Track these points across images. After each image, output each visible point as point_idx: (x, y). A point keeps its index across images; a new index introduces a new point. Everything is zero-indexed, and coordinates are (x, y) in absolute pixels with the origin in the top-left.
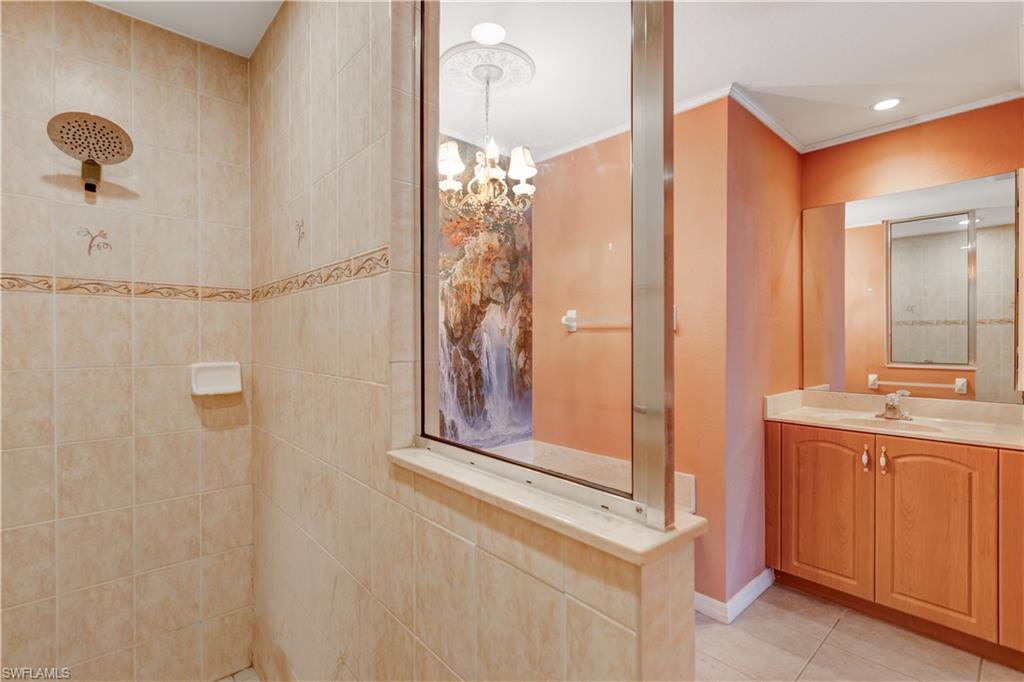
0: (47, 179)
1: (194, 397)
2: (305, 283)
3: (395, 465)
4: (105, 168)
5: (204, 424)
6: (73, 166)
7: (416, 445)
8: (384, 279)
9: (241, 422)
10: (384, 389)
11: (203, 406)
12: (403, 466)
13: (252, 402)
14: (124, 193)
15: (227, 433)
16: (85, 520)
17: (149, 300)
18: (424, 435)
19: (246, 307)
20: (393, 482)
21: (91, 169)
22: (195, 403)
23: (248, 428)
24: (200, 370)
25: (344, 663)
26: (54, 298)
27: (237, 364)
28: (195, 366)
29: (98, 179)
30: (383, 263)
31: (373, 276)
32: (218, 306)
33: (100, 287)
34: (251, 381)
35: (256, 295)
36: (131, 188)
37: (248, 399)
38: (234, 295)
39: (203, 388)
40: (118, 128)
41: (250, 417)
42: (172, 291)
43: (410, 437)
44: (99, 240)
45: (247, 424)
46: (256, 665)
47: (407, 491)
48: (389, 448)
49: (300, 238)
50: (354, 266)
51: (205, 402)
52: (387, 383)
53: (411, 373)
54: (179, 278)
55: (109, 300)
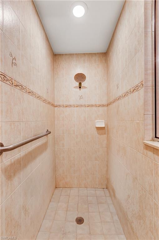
0: (74, 87)
1: (96, 127)
2: (119, 99)
3: (146, 145)
4: (82, 83)
5: (98, 133)
6: (77, 84)
7: (153, 140)
8: (142, 91)
9: (105, 134)
10: (142, 123)
11: (98, 130)
12: (149, 145)
13: (107, 129)
14: (85, 87)
15: (102, 136)
16: (79, 149)
17: (89, 108)
18: (156, 137)
19: (105, 108)
20: (145, 151)
21: (80, 84)
22: (96, 129)
23: (106, 135)
24: (97, 122)
25: (129, 197)
26: (75, 108)
27: (104, 121)
28: (96, 121)
29: (81, 86)
30: (141, 86)
31: (138, 91)
32: (100, 108)
33: (81, 106)
34: (107, 125)
35: (108, 105)
36: (86, 86)
37: (106, 129)
38: (103, 106)
39: (98, 126)
40: (84, 74)
41: (107, 133)
42: (92, 106)
43: (151, 138)
44: (81, 97)
45: (106, 134)
46: (108, 188)
47: (150, 154)
48: (143, 140)
49: (117, 88)
50: (132, 91)
51: (98, 129)
52: (143, 121)
53: (151, 118)
54: (93, 103)
55: (83, 108)
